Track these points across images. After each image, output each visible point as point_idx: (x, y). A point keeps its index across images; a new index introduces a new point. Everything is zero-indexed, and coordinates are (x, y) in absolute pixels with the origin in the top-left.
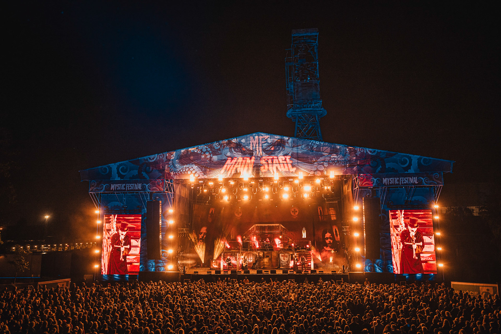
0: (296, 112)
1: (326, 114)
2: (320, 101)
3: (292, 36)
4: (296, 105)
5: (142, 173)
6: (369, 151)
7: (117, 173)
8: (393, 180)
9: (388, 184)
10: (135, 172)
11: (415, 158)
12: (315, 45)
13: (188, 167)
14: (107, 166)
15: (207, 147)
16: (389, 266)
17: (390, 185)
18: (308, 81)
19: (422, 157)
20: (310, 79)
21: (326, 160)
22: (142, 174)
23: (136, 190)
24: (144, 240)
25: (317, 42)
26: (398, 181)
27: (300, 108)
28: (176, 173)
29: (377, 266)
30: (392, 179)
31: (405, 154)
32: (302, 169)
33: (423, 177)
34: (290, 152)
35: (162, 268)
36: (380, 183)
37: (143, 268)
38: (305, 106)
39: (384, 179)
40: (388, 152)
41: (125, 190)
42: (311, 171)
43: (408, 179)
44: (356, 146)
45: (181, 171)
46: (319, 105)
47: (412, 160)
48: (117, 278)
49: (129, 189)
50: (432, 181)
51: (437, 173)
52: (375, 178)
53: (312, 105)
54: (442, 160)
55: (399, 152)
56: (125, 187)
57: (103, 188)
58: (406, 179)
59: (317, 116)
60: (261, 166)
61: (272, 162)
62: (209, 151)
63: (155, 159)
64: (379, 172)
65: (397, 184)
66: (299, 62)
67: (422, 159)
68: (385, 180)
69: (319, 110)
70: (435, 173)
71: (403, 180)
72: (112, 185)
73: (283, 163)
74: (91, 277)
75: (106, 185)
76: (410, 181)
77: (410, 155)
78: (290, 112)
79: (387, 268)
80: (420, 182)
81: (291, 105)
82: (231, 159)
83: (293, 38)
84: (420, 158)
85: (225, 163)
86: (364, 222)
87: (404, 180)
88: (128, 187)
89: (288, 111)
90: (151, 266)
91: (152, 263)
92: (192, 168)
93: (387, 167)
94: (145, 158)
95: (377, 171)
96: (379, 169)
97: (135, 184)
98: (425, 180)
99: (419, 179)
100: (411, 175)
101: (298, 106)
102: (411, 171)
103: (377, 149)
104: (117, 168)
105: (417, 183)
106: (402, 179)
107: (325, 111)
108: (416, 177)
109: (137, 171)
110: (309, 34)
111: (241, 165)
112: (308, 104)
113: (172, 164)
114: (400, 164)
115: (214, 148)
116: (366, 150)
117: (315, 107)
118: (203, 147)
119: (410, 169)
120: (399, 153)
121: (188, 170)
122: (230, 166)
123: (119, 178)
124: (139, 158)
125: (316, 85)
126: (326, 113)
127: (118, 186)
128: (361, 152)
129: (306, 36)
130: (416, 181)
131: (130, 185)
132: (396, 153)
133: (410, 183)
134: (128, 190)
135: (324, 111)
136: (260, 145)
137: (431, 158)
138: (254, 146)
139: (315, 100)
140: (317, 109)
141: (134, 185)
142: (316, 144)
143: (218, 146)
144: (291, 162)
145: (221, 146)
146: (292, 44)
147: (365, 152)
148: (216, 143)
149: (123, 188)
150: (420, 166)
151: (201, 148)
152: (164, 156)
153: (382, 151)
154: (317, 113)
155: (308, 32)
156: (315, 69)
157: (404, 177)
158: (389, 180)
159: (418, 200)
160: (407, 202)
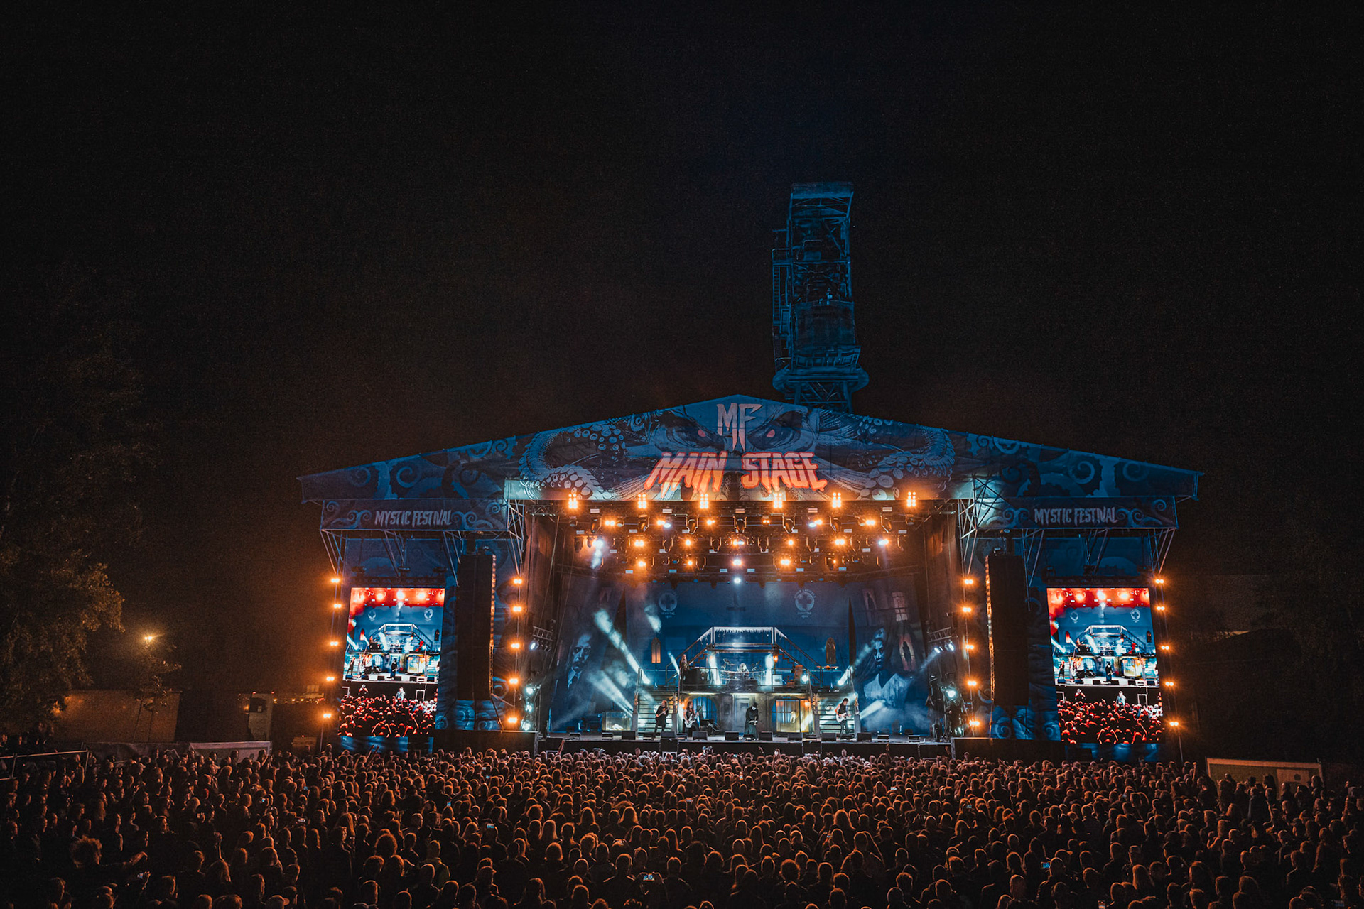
0: (796, 375)
1: (867, 383)
2: (856, 350)
3: (791, 198)
4: (799, 358)
5: (454, 484)
6: (1000, 444)
7: (391, 483)
8: (1059, 515)
9: (1047, 522)
10: (437, 483)
11: (1109, 463)
12: (842, 223)
13: (566, 472)
14: (367, 468)
15: (614, 427)
16: (1048, 726)
17: (1051, 525)
18: (828, 303)
19: (1125, 460)
20: (833, 298)
21: (898, 464)
22: (453, 487)
23: (438, 527)
24: (451, 653)
25: (848, 214)
26: (1071, 516)
27: (807, 366)
28: (534, 486)
29: (1019, 724)
30: (1055, 510)
31: (1085, 454)
32: (841, 483)
33: (1130, 509)
34: (811, 445)
35: (491, 722)
36: (1028, 520)
37: (444, 721)
38: (818, 361)
39: (1036, 510)
40: (1046, 448)
41: (410, 526)
42: (864, 488)
43: (1093, 513)
44: (970, 433)
45: (549, 481)
46: (853, 359)
47: (1102, 467)
49: (419, 523)
50: (1150, 518)
51: (1161, 498)
52: (1016, 508)
53: (836, 358)
54: (1173, 469)
55: (1070, 449)
56: (410, 518)
57: (355, 520)
58: (1091, 513)
59: (845, 388)
60: (742, 475)
61: (770, 464)
62: (617, 436)
63: (485, 453)
64: (1026, 494)
65: (1067, 525)
66: (805, 259)
67: (1126, 466)
68: (1039, 515)
69: (852, 372)
70: (1157, 498)
71: (1081, 515)
72: (378, 512)
73: (796, 469)
74: (311, 743)
75: (365, 514)
76: (1098, 517)
77: (1097, 457)
78: (782, 375)
79: (1045, 730)
80: (1123, 521)
81: (784, 360)
82: (671, 457)
83: (794, 204)
84: (1120, 463)
85: (657, 463)
86: (989, 616)
87: (1085, 515)
88: (416, 520)
89: (778, 373)
90: (463, 716)
91: (466, 710)
92: (575, 473)
93: (1043, 482)
94: (462, 448)
95: (1021, 492)
96: (1024, 487)
97: (436, 512)
98: (1133, 515)
99: (1120, 512)
100: (1100, 503)
101: (802, 360)
102: (1101, 493)
103: (1019, 441)
104: (390, 473)
105: (1116, 521)
106: (1079, 512)
107: (866, 375)
108: (1114, 509)
109: (442, 479)
110: (830, 195)
111: (696, 469)
112: (827, 355)
113: (526, 464)
114: (1073, 476)
115: (630, 429)
116: (994, 443)
117: (841, 365)
118: (604, 427)
119: (1098, 489)
120: (1070, 451)
121: (565, 480)
122: (669, 473)
123: (395, 494)
124: (448, 451)
125: (846, 311)
126: (867, 380)
127: (392, 517)
128: (981, 447)
129: (823, 199)
130: (1113, 517)
131: (422, 515)
132: (1065, 450)
133: (1099, 521)
134: (416, 527)
135: (864, 376)
136: (742, 425)
137: (1146, 464)
138: (727, 425)
139: (844, 348)
140: (847, 370)
141: (433, 514)
142: (874, 424)
143: (640, 425)
144: (815, 467)
145: (647, 425)
146: (790, 218)
147: (991, 448)
148: (635, 418)
149: (405, 521)
150: (1120, 480)
151: (599, 428)
152: (507, 445)
153: (1031, 445)
154: (846, 379)
155: (828, 190)
156: (843, 277)
157: (1084, 508)
158: (1050, 514)
159: (1115, 566)
160: (1089, 569)
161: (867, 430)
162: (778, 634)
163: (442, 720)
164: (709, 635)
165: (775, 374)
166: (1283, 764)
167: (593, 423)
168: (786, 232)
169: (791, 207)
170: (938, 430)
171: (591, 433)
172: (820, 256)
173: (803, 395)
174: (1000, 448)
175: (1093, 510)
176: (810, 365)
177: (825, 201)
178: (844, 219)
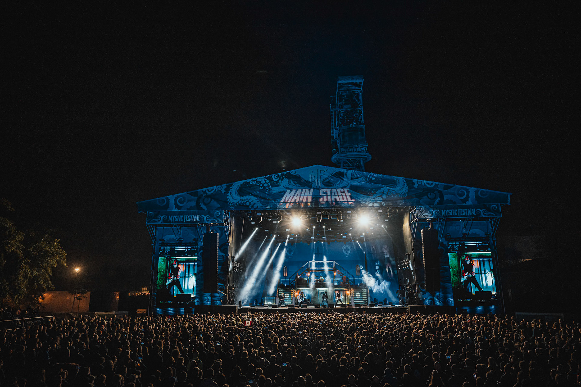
0: (341, 156)
2: (366, 145)
3: (338, 83)
4: (342, 149)
5: (200, 204)
6: (427, 183)
7: (175, 204)
8: (452, 212)
9: (447, 215)
10: (193, 204)
11: (472, 190)
12: (359, 92)
13: (247, 199)
14: (165, 198)
15: (266, 179)
16: (449, 300)
17: (449, 216)
18: (354, 126)
19: (479, 189)
20: (356, 124)
21: (384, 193)
23: (194, 222)
24: (201, 274)
25: (361, 89)
26: (457, 212)
27: (345, 152)
29: (437, 299)
30: (450, 210)
31: (463, 186)
33: (481, 209)
34: (348, 186)
35: (218, 302)
36: (439, 215)
38: (350, 150)
39: (442, 210)
40: (446, 184)
41: (183, 222)
43: (466, 211)
44: (414, 179)
45: (240, 202)
46: (365, 149)
47: (469, 192)
48: (171, 312)
49: (187, 220)
50: (490, 213)
51: (495, 204)
52: (434, 210)
53: (358, 149)
54: (499, 192)
55: (456, 185)
56: (183, 218)
57: (160, 219)
58: (465, 211)
59: (362, 161)
60: (320, 198)
61: (331, 193)
62: (267, 183)
63: (213, 191)
64: (438, 203)
65: (455, 216)
66: (344, 108)
67: (480, 191)
69: (364, 154)
70: (493, 204)
71: (461, 212)
72: (170, 216)
73: (342, 195)
74: (145, 311)
75: (164, 217)
76: (468, 213)
77: (468, 188)
78: (335, 156)
79: (447, 301)
80: (479, 214)
81: (336, 150)
82: (290, 191)
83: (339, 85)
84: (477, 190)
85: (284, 194)
86: (423, 254)
87: (463, 212)
88: (185, 219)
89: (334, 156)
90: (206, 299)
91: (208, 297)
92: (251, 199)
93: (445, 199)
94: (204, 189)
95: (436, 203)
96: (437, 201)
98: (483, 211)
99: (477, 211)
100: (469, 207)
102: (469, 203)
103: (435, 182)
104: (174, 200)
105: (476, 214)
106: (460, 211)
107: (370, 156)
108: (475, 209)
109: (196, 202)
110: (354, 81)
111: (300, 196)
112: (354, 148)
113: (230, 195)
114: (457, 196)
115: (273, 180)
116: (424, 183)
117: (360, 151)
118: (262, 179)
119: (468, 201)
121: (247, 202)
122: (289, 198)
123: (177, 209)
124: (198, 190)
125: (362, 129)
126: (371, 158)
127: (176, 218)
128: (419, 184)
129: (351, 83)
130: (474, 212)
131: (187, 217)
132: (454, 185)
133: (468, 214)
134: (186, 222)
135: (369, 156)
136: (319, 177)
137: (488, 190)
138: (313, 177)
139: (361, 144)
140: (362, 154)
141: (192, 217)
142: (374, 176)
143: (277, 178)
144: (350, 194)
145: (280, 179)
146: (337, 91)
147: (423, 185)
148: (275, 175)
149: (181, 220)
150: (477, 198)
151: (260, 180)
152: (222, 187)
153: (439, 183)
154: (362, 157)
155: (353, 79)
156: (360, 115)
157: (462, 209)
158: (448, 211)
159: (476, 233)
160: (464, 234)
161: (371, 179)
162: (335, 263)
163: (198, 301)
164: (307, 264)
165: (332, 156)
166: (547, 314)
167: (258, 178)
168: (336, 97)
169: (338, 86)
170: (401, 178)
171: (257, 182)
172: (350, 106)
173: (344, 164)
174: (427, 185)
175: (466, 210)
176: (347, 152)
177: (352, 83)
178: (360, 91)
